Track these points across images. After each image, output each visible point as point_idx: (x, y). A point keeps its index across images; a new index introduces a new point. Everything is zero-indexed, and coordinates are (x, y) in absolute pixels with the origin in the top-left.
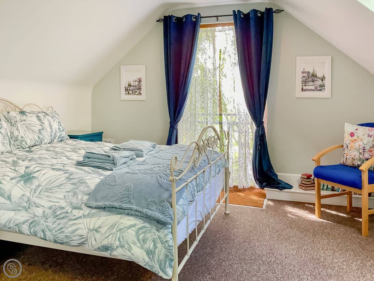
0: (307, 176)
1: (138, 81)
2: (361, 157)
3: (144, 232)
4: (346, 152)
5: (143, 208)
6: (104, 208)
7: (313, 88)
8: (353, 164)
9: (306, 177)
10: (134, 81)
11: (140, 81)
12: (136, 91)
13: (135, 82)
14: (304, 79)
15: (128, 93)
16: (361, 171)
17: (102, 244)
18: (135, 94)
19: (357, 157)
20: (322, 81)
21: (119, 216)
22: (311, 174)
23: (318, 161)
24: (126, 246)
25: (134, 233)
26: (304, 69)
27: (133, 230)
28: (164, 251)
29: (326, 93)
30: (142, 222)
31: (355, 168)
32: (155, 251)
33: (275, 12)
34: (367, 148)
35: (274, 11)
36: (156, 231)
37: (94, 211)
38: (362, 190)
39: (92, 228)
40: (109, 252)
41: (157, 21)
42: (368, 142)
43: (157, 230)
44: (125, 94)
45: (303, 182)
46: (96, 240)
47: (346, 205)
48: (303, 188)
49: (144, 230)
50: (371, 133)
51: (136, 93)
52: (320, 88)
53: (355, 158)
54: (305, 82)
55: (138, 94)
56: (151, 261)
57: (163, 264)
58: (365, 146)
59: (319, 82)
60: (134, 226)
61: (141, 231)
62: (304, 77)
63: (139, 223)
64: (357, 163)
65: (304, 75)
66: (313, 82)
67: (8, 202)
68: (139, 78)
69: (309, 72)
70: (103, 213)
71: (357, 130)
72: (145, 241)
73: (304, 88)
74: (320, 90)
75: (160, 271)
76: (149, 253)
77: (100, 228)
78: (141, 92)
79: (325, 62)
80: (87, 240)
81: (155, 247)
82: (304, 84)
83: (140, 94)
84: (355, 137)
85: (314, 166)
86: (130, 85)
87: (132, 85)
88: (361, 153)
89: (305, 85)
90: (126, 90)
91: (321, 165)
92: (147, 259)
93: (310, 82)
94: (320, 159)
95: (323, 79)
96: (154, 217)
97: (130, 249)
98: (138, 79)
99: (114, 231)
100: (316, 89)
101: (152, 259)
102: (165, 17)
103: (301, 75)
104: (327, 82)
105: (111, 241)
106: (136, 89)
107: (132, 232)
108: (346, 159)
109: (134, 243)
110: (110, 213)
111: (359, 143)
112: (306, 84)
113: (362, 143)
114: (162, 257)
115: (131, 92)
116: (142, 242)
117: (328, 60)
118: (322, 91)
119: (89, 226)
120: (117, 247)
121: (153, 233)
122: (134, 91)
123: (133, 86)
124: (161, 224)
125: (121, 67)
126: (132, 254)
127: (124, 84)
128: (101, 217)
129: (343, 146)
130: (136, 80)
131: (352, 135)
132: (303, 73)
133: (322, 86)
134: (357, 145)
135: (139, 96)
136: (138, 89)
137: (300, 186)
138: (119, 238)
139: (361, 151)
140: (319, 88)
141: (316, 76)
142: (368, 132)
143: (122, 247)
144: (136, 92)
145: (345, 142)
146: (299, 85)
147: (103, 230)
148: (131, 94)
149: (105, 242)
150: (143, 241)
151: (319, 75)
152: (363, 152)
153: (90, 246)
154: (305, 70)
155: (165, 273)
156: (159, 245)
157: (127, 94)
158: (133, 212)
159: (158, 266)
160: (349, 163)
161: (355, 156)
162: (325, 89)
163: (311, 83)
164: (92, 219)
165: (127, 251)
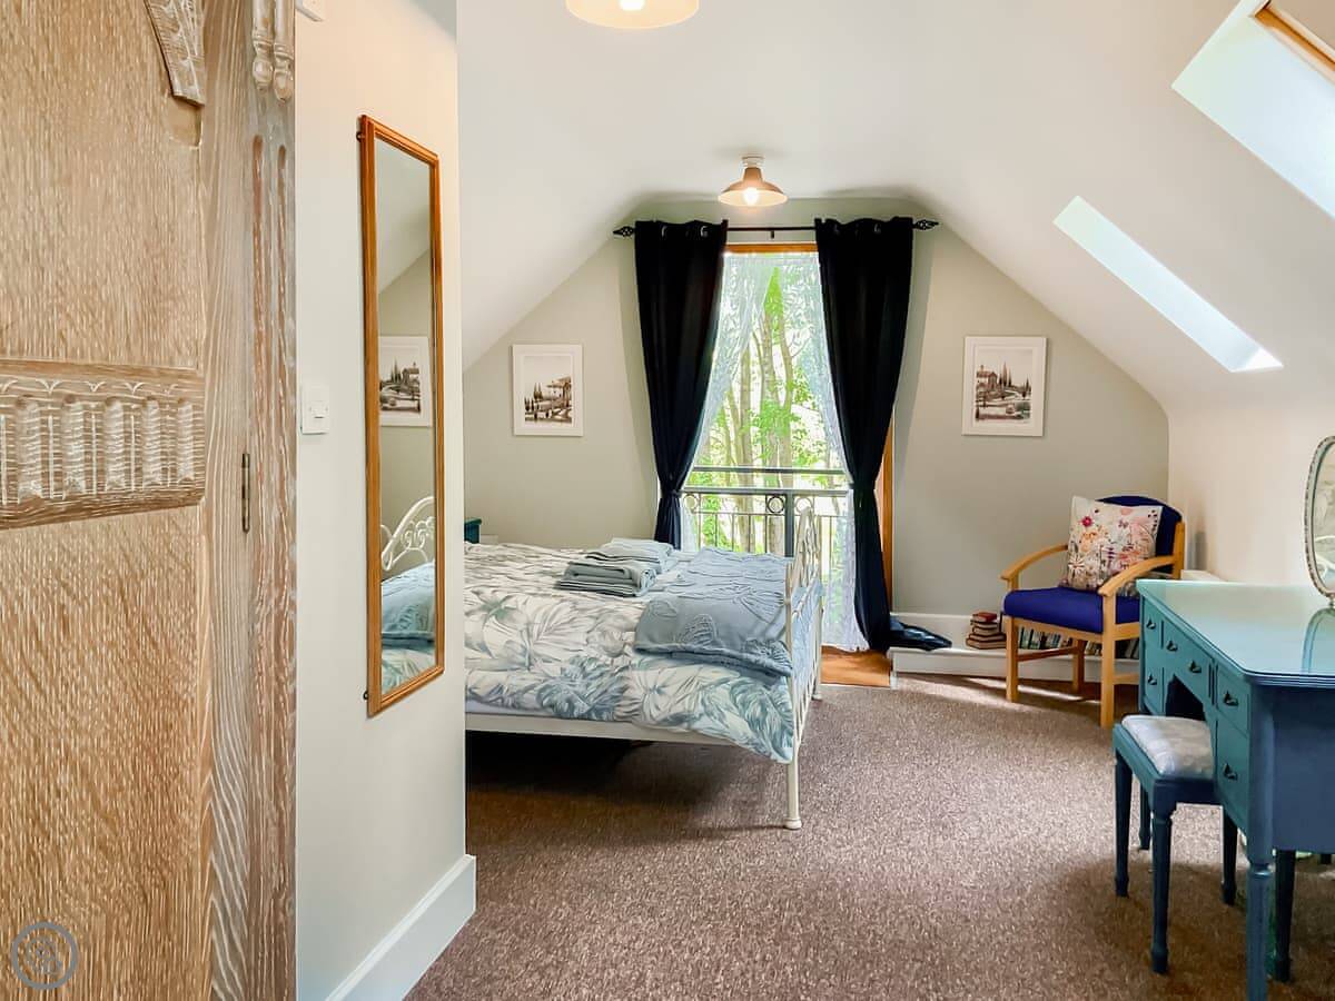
0: (987, 617)
1: (563, 385)
2: (1105, 569)
3: (743, 691)
4: (1073, 560)
5: (741, 651)
6: (669, 654)
7: (1002, 412)
8: (1088, 586)
9: (983, 620)
10: (550, 386)
11: (567, 386)
12: (556, 410)
13: (552, 389)
14: (982, 390)
15: (533, 416)
16: (1101, 597)
17: (672, 713)
18: (553, 419)
19: (1096, 570)
20: (1024, 396)
21: (697, 666)
22: (995, 613)
23: (1014, 579)
24: (716, 713)
25: (727, 692)
26: (982, 367)
27: (724, 688)
28: (778, 719)
29: (1032, 425)
30: (738, 674)
31: (1092, 594)
32: (764, 720)
33: (917, 226)
34: (1118, 549)
35: (914, 222)
36: (763, 689)
37: (648, 659)
38: (1103, 636)
39: (651, 686)
40: (685, 725)
41: (615, 232)
42: (1120, 538)
43: (765, 687)
44: (526, 419)
45: (978, 631)
46: (657, 708)
47: (1070, 679)
48: (977, 644)
49: (743, 687)
50: (1126, 519)
51: (557, 417)
52: (1019, 413)
53: (1092, 572)
54: (985, 397)
55: (561, 421)
56: (758, 737)
57: (778, 740)
58: (1114, 546)
59: (1017, 399)
60: (726, 681)
61: (739, 690)
62: (982, 385)
63: (734, 677)
64: (1094, 582)
65: (983, 380)
66: (1003, 397)
67: (485, 656)
68: (565, 379)
69: (993, 374)
70: (665, 663)
71: (1097, 511)
72: (745, 704)
73: (983, 411)
74: (1019, 417)
75: (773, 751)
76: (754, 723)
77: (664, 686)
78: (569, 414)
79: (1031, 352)
80: (642, 707)
81: (764, 712)
82: (982, 403)
83: (567, 419)
84: (1092, 528)
85: (1005, 590)
86: (538, 396)
87: (544, 394)
88: (1103, 562)
89: (984, 406)
90: (527, 409)
91: (1020, 588)
92: (750, 734)
93: (996, 397)
94: (1017, 576)
95: (1026, 391)
96: (762, 665)
97: (722, 718)
98: (561, 380)
99: (692, 689)
100: (1009, 416)
101: (760, 733)
102: (638, 223)
103: (976, 380)
104: (1035, 400)
105: (689, 706)
106: (556, 408)
107: (723, 691)
108: (1074, 575)
109: (728, 709)
110: (678, 662)
111: (1100, 540)
112: (987, 403)
113: (1106, 540)
114: (776, 729)
115: (541, 415)
116: (740, 707)
117: (1037, 346)
118: (1022, 421)
119: (646, 683)
120: (701, 715)
121: (758, 691)
122: (550, 412)
123: (549, 399)
124: (770, 675)
125: (516, 348)
126: (727, 726)
127: (523, 393)
128: (663, 669)
129: (1066, 547)
130: (557, 382)
131: (1087, 522)
132: (979, 375)
133: (1024, 408)
134: (1096, 543)
135: (564, 425)
136: (562, 407)
137: (970, 642)
138: (703, 701)
139: (1105, 557)
140: (1015, 414)
141: (1010, 385)
142: (1121, 517)
143: (709, 714)
144: (557, 414)
145: (1072, 539)
146: (970, 404)
147: (669, 691)
148: (542, 419)
149: (679, 709)
150: (743, 704)
151: (1018, 382)
152: (1107, 559)
153: (648, 717)
154: (985, 370)
155: (782, 755)
156: (771, 710)
157: (531, 419)
158: (722, 659)
159: (770, 744)
160: (1079, 582)
161: (1091, 568)
162: (1028, 415)
163: (998, 401)
164: (649, 672)
165: (717, 722)
